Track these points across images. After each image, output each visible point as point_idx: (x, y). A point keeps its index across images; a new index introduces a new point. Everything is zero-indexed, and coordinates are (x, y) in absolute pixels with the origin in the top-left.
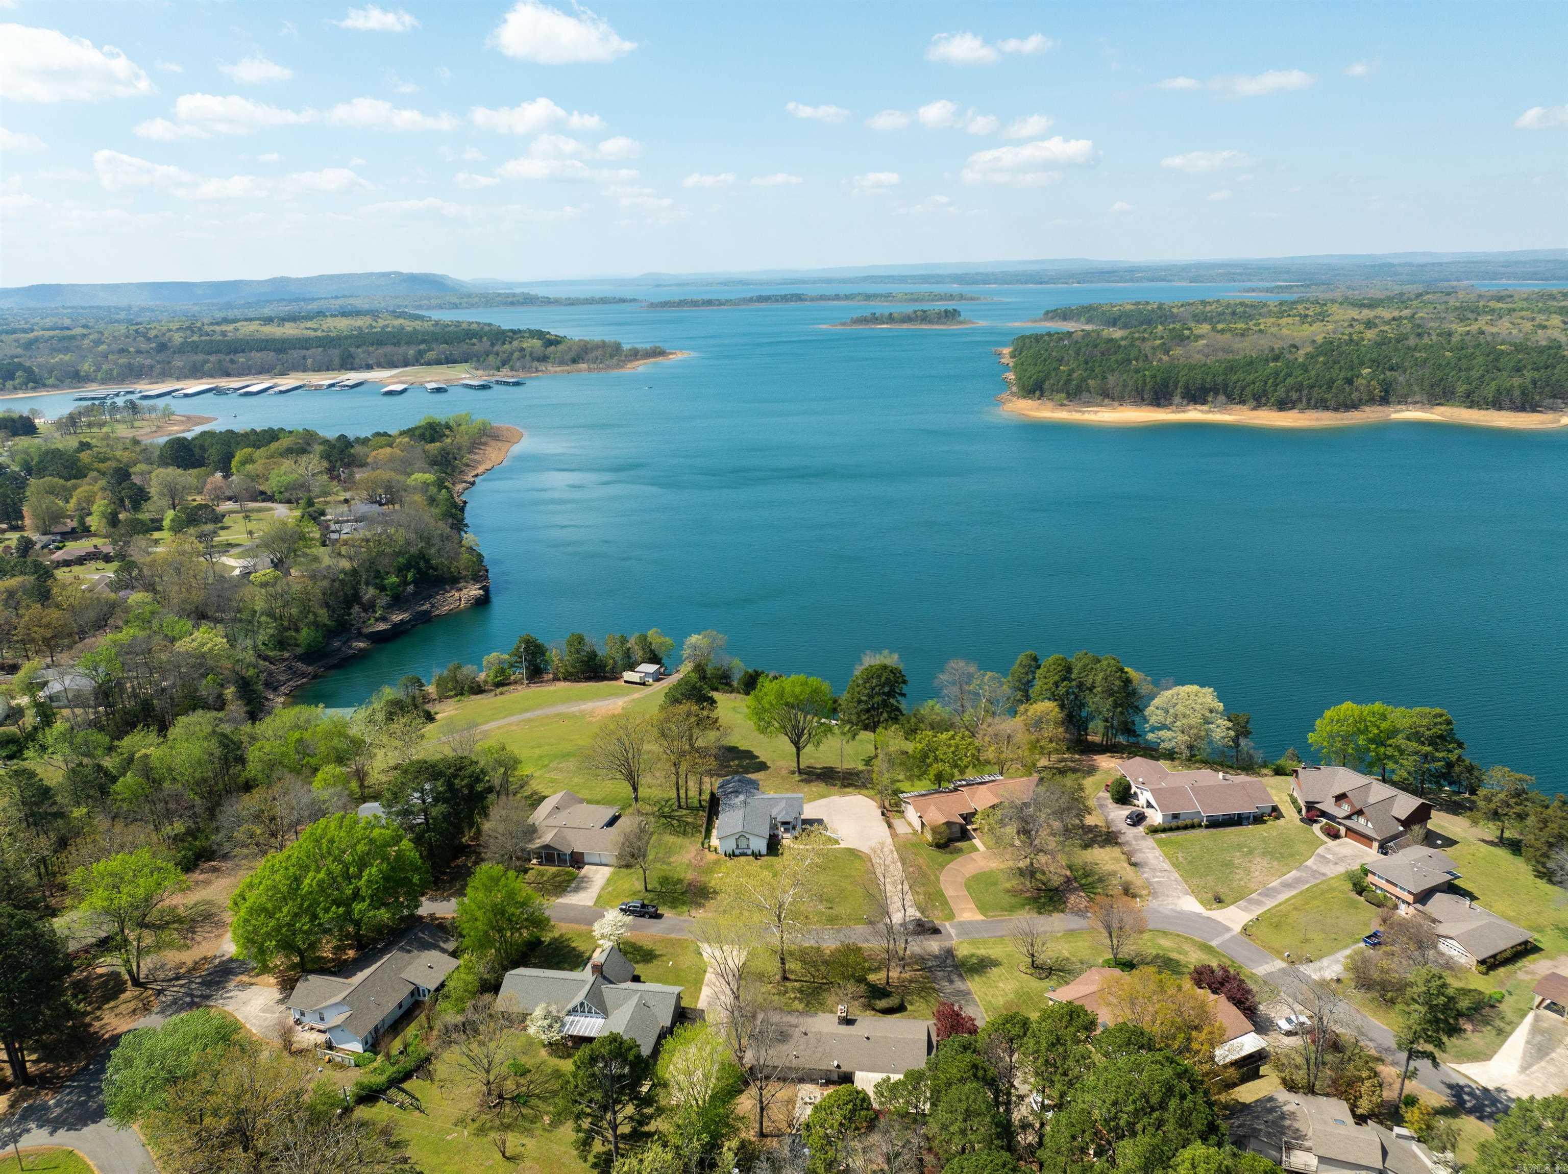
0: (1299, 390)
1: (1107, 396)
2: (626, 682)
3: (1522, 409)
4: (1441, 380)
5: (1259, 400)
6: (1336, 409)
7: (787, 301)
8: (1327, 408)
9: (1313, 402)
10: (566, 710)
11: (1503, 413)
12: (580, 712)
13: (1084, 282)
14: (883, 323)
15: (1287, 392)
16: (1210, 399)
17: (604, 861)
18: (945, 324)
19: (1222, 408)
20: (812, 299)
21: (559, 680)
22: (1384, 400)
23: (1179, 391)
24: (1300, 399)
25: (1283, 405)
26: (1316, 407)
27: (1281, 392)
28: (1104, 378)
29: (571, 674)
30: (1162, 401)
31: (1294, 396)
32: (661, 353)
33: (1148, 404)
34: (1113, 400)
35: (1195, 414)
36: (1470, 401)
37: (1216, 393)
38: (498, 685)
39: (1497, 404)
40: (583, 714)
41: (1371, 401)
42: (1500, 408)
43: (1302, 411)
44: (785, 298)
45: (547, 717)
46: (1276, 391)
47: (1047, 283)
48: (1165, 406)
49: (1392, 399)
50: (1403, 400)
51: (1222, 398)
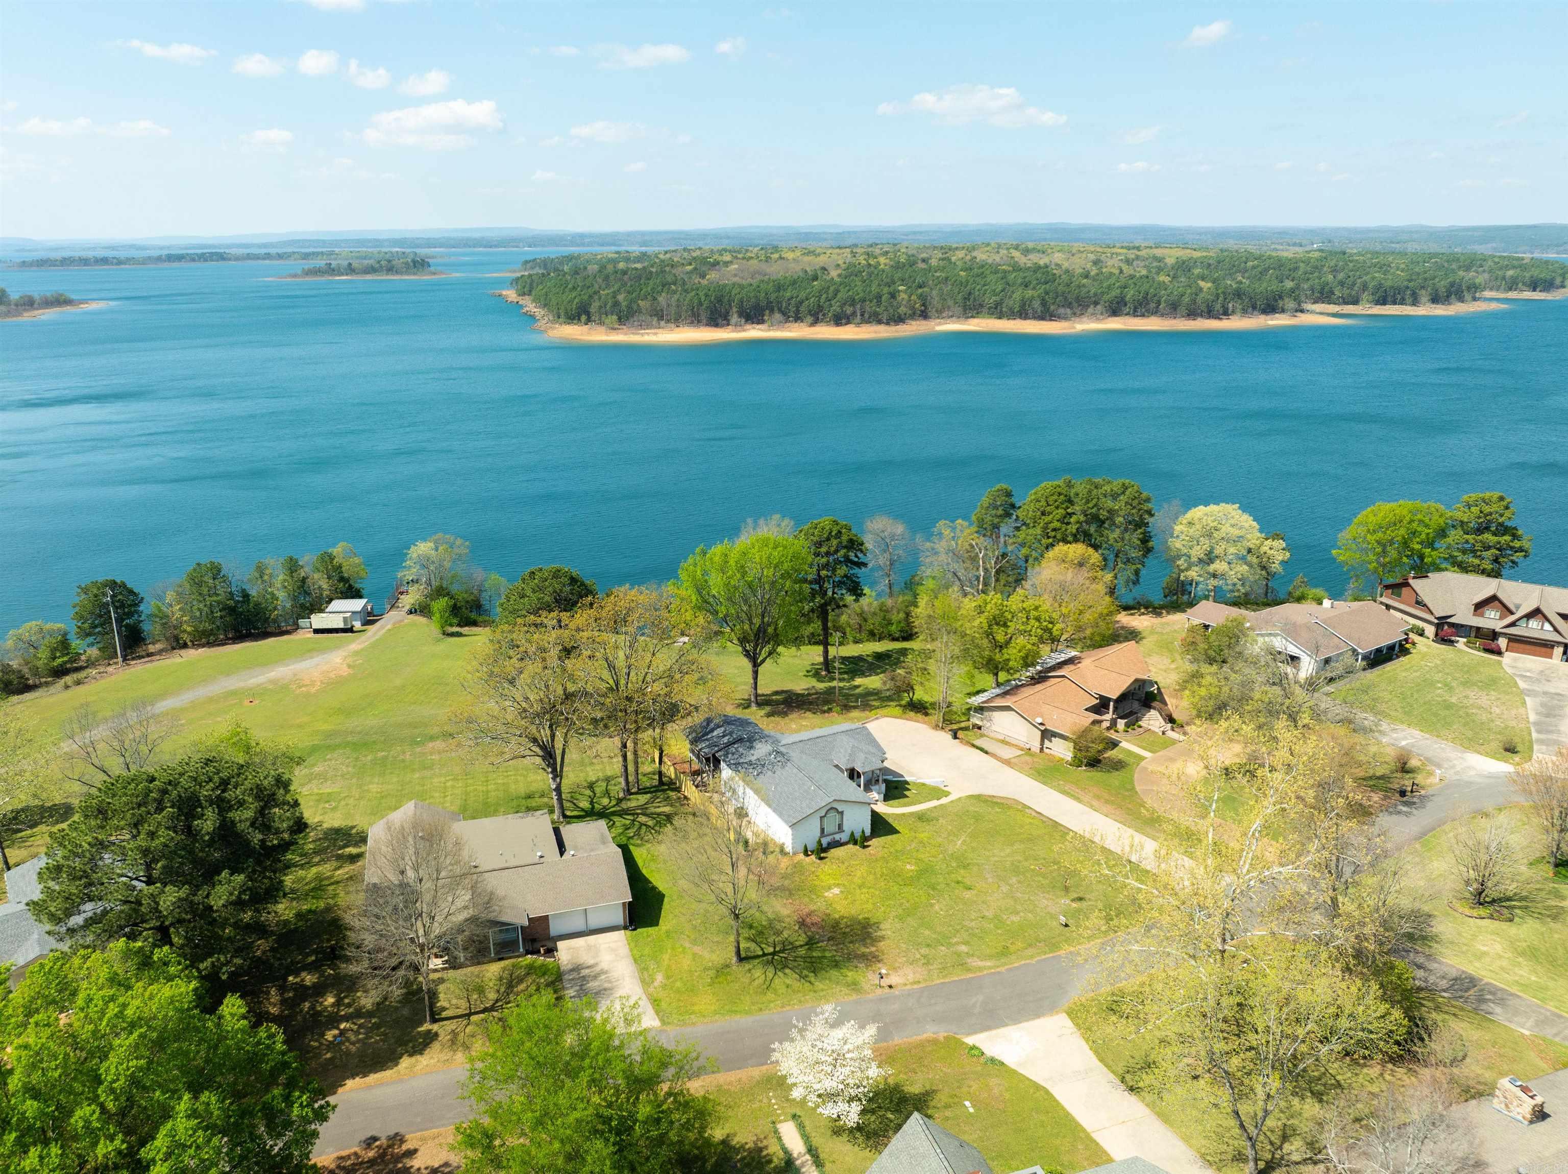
0: (853, 303)
1: (660, 317)
2: (317, 631)
3: (1042, 318)
4: (970, 294)
5: (817, 318)
6: (888, 324)
7: (206, 260)
8: (880, 322)
9: (866, 316)
10: (242, 684)
11: (1028, 322)
12: (273, 682)
13: (535, 246)
14: (342, 274)
15: (841, 307)
16: (766, 318)
17: (594, 923)
18: (415, 274)
19: (780, 325)
20: (237, 258)
21: (185, 646)
22: (924, 315)
23: (735, 309)
24: (854, 314)
25: (840, 320)
26: (868, 322)
27: (836, 307)
28: (655, 299)
29: (205, 634)
30: (720, 321)
31: (849, 310)
32: (68, 302)
33: (707, 325)
34: (668, 321)
35: (754, 332)
36: (998, 311)
37: (772, 311)
38: (60, 672)
39: (1023, 314)
40: (281, 688)
41: (913, 316)
42: (1026, 318)
43: (858, 325)
44: (204, 257)
45: (211, 700)
46: (831, 306)
47: (496, 246)
48: (722, 326)
49: (932, 312)
50: (941, 313)
51: (778, 316)
